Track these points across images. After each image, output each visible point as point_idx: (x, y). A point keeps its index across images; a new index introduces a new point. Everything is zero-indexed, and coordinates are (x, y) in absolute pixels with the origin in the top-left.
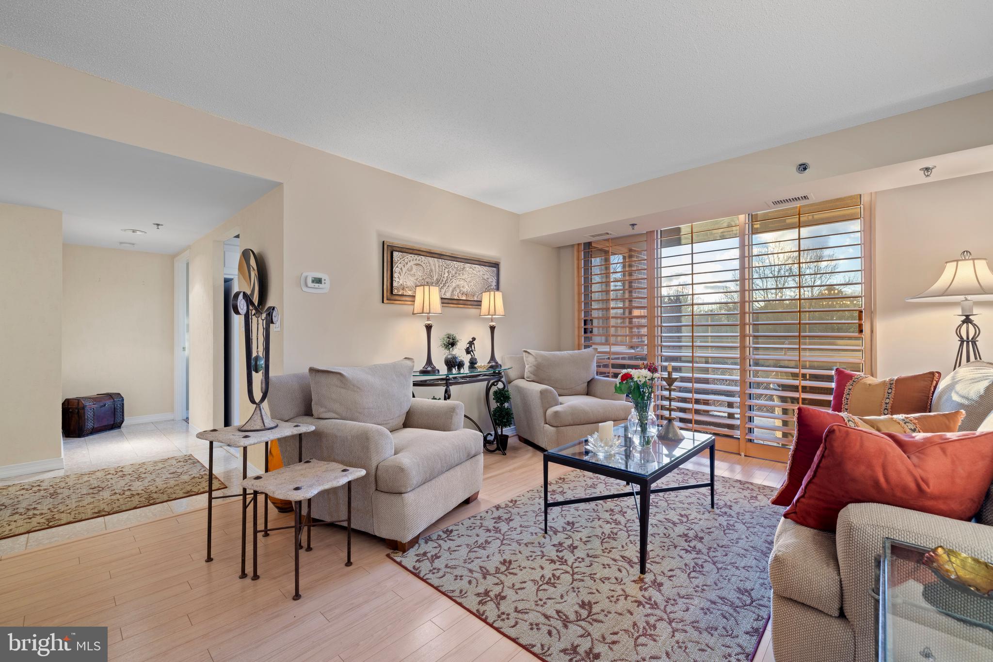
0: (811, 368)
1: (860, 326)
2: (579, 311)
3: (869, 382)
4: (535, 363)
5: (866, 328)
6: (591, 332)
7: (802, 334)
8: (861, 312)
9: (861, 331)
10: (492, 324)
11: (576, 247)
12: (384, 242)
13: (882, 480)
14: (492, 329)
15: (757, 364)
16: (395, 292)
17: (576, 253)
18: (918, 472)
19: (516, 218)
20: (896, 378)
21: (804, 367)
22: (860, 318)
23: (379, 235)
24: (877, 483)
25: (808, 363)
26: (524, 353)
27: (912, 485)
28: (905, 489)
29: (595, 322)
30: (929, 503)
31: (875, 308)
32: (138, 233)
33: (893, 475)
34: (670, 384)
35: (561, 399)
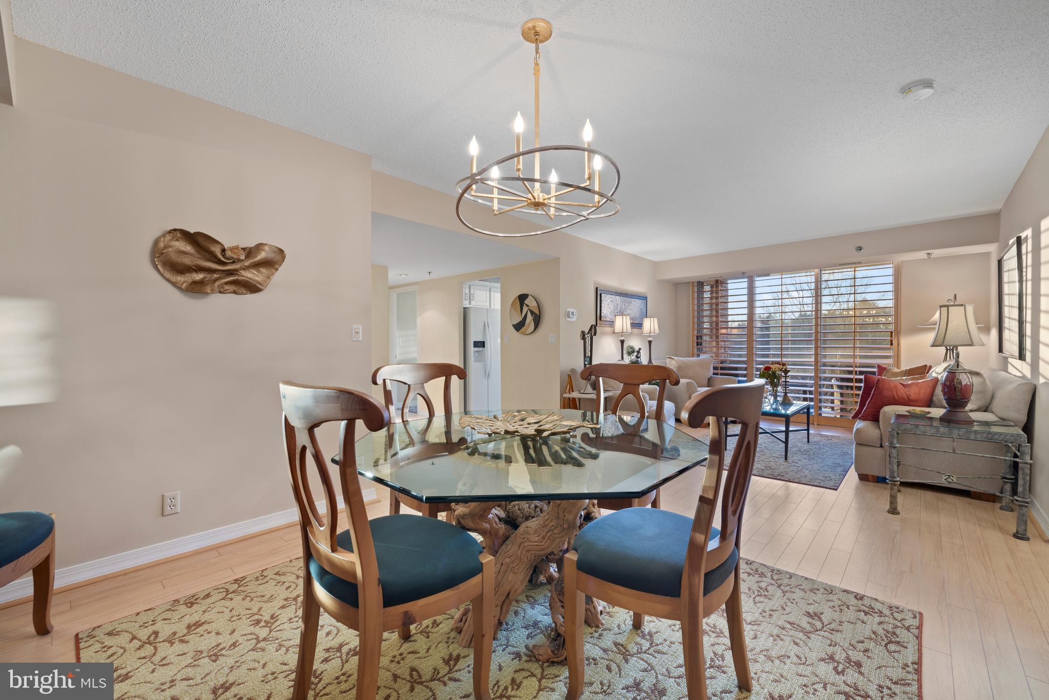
0: (859, 367)
1: (891, 341)
2: (693, 329)
3: (894, 371)
4: (677, 365)
5: (895, 342)
6: (701, 345)
7: (856, 346)
8: (892, 332)
9: (892, 344)
10: (650, 339)
11: (691, 285)
12: (597, 288)
13: (896, 396)
14: (650, 342)
15: (825, 365)
16: (602, 319)
17: (691, 288)
18: (908, 393)
19: (655, 265)
20: (908, 368)
21: (856, 367)
22: (891, 336)
23: (595, 284)
24: (894, 397)
25: (858, 364)
26: (668, 359)
27: (906, 397)
28: (903, 399)
29: (705, 338)
30: (912, 403)
31: (900, 330)
32: (403, 276)
33: (899, 394)
34: (786, 374)
35: (699, 389)
